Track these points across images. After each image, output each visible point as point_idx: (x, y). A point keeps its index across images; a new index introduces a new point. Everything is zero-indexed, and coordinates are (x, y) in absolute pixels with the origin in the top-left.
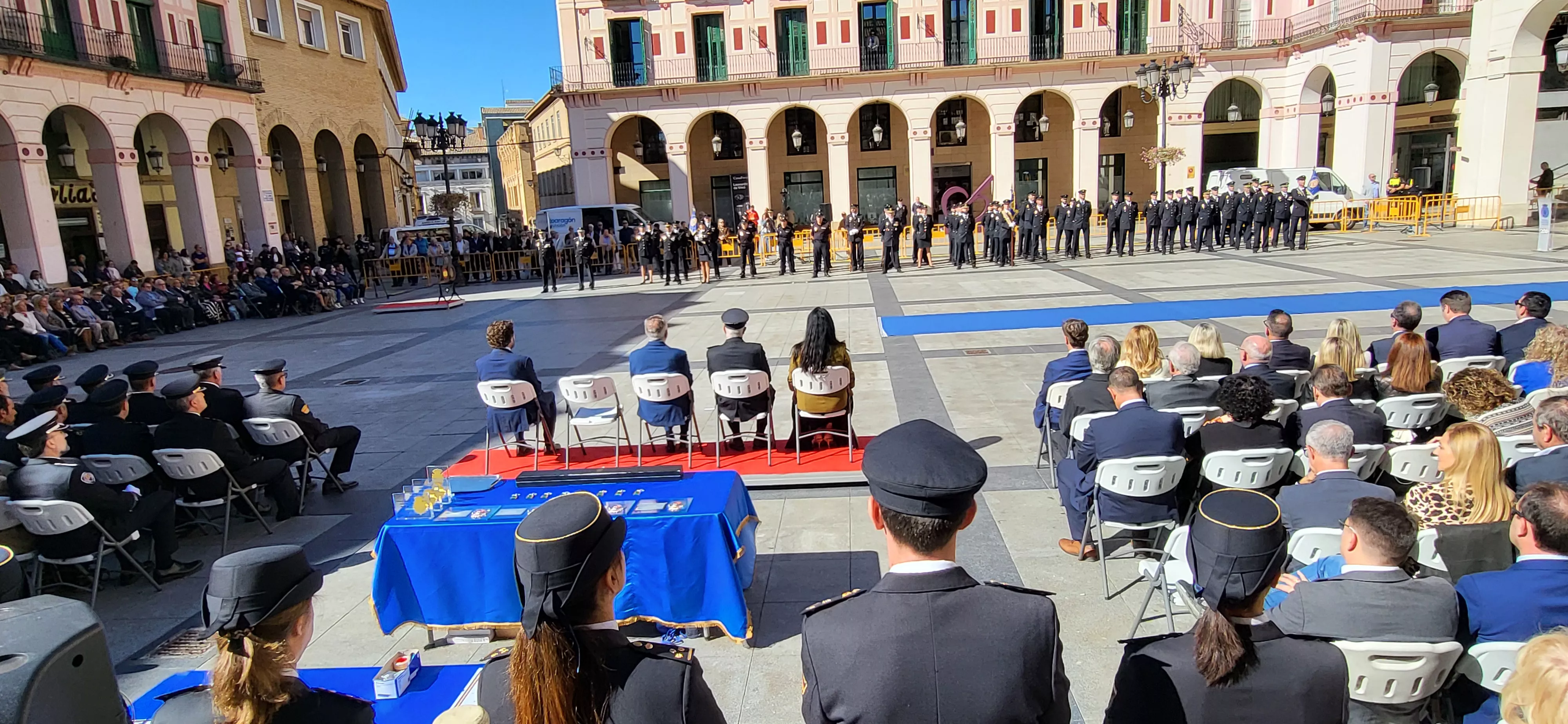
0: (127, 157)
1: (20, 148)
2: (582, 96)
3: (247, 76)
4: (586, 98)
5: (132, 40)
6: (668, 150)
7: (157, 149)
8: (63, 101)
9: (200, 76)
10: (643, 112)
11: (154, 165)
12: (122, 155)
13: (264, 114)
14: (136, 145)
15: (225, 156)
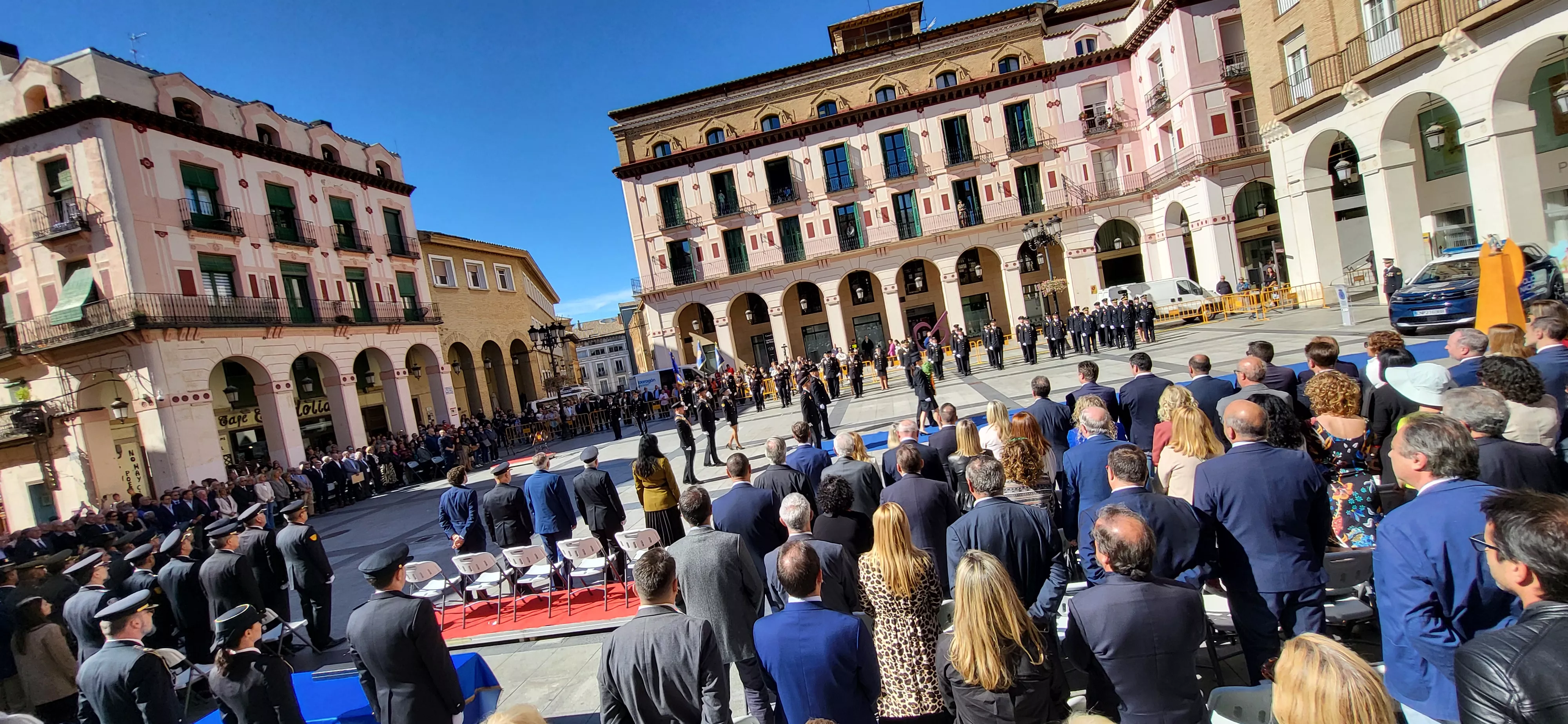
0: (349, 380)
1: (274, 385)
2: (654, 295)
3: (431, 314)
4: (657, 296)
5: (353, 304)
6: (715, 323)
7: (371, 371)
8: (303, 350)
9: (399, 319)
10: (696, 300)
11: (369, 382)
12: (345, 379)
13: (445, 337)
14: (355, 371)
15: (419, 369)
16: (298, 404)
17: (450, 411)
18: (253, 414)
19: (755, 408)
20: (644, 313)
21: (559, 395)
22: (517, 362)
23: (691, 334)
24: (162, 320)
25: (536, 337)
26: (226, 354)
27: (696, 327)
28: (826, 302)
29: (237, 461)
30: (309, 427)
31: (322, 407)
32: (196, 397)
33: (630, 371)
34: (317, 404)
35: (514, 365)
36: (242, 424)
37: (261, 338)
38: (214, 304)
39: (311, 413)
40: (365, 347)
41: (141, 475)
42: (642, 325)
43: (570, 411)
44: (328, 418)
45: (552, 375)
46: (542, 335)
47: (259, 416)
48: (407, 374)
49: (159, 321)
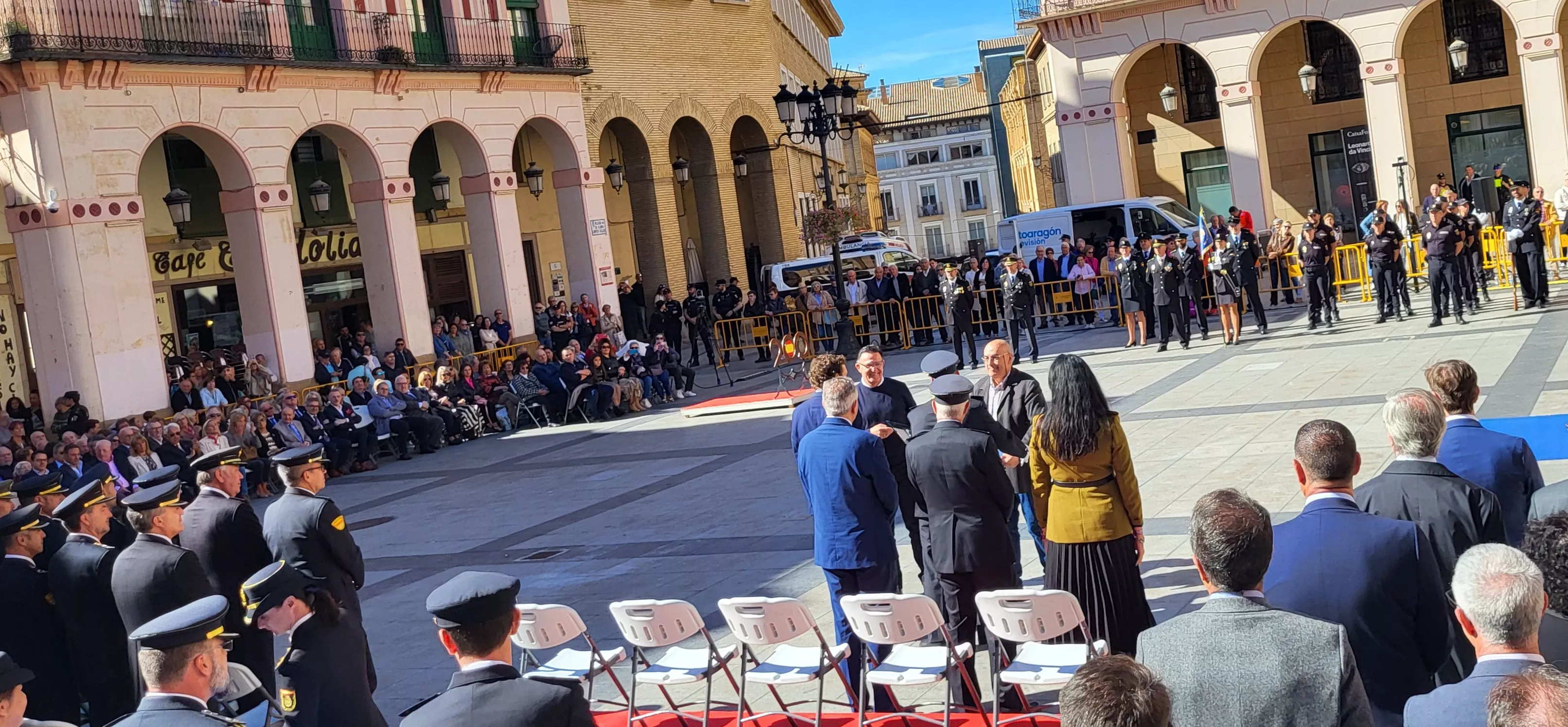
0: (400, 192)
1: (257, 192)
2: (1069, 20)
3: (567, 52)
4: (1076, 22)
5: (411, 21)
6: (1219, 97)
7: (442, 174)
8: (313, 119)
9: (502, 60)
10: (1173, 36)
11: (439, 197)
12: (392, 188)
13: (594, 103)
14: (412, 173)
15: (538, 174)
16: (301, 236)
17: (598, 274)
18: (215, 251)
19: (1305, 320)
20: (1040, 64)
21: (836, 253)
22: (744, 169)
23: (1152, 119)
24: (58, 43)
25: (791, 111)
26: (170, 122)
27: (1169, 104)
28: (1521, 50)
29: (185, 350)
30: (319, 289)
31: (346, 246)
32: (114, 209)
33: (996, 206)
34: (336, 239)
35: (739, 179)
36: (195, 272)
37: (236, 89)
38: (150, 14)
39: (324, 258)
40: (433, 119)
41: (17, 363)
42: (1033, 97)
43: (855, 293)
44: (356, 272)
45: (819, 206)
46: (805, 107)
47: (227, 258)
48: (515, 185)
49: (51, 45)
